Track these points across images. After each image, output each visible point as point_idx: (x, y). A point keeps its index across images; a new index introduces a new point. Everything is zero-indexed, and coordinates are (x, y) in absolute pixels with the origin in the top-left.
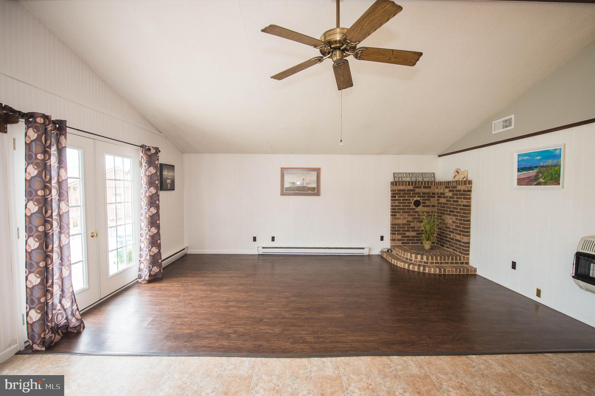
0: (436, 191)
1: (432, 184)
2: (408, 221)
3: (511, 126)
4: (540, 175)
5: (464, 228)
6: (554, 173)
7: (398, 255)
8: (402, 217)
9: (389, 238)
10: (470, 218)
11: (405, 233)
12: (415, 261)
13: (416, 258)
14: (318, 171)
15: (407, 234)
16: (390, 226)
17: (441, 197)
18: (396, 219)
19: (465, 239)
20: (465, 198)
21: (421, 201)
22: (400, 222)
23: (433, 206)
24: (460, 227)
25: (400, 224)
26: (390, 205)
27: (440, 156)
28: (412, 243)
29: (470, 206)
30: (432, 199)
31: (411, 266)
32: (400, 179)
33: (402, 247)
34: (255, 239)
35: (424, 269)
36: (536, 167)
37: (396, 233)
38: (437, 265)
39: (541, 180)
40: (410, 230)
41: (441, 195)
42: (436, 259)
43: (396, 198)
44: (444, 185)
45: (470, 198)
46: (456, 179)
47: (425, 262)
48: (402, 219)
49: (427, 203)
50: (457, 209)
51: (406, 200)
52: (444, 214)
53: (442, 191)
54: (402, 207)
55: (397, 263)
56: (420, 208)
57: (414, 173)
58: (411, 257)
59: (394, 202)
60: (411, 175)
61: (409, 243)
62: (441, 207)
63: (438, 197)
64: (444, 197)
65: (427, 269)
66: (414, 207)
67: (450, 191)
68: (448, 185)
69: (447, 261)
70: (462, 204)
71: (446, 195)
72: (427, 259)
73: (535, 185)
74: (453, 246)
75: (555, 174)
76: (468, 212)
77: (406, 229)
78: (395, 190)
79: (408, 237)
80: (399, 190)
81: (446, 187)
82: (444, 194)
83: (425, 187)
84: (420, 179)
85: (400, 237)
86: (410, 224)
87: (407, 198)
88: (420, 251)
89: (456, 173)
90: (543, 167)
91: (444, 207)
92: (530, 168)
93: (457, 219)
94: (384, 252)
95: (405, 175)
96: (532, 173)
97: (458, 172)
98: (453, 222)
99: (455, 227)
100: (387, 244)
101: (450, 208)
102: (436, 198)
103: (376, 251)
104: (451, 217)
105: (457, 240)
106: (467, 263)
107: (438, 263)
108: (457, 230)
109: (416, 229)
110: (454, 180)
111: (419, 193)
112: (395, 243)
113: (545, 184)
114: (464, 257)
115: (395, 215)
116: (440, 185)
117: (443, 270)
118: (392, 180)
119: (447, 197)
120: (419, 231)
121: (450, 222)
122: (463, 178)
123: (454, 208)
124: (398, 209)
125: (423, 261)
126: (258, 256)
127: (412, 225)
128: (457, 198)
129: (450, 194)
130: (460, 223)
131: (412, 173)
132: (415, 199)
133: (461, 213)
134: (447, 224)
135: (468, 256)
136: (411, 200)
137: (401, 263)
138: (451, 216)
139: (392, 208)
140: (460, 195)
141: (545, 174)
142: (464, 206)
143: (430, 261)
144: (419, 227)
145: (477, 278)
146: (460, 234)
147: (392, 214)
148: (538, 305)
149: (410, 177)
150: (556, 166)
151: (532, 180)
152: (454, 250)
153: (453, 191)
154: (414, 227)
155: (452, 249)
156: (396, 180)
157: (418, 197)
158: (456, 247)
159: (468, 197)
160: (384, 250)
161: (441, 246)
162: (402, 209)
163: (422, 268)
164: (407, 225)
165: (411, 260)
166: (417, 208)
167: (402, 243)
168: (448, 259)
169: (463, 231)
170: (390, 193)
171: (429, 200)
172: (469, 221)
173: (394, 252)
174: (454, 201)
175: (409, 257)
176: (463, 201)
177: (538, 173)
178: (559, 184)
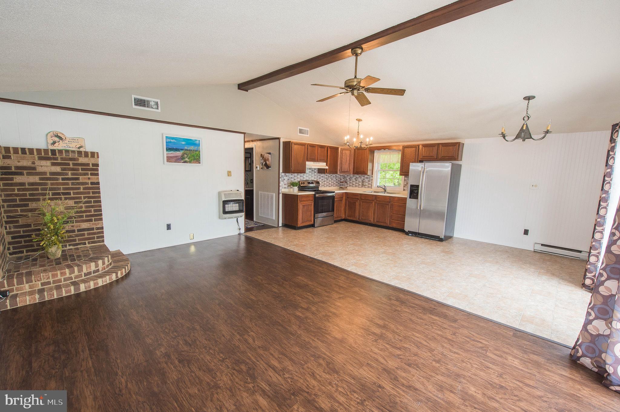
4: (186, 156)
5: (97, 211)
6: (195, 155)
10: (100, 198)
17: (18, 174)
19: (102, 224)
24: (88, 211)
29: (97, 183)
36: (182, 150)
39: (187, 159)
41: (22, 170)
45: (98, 174)
46: (59, 147)
53: (24, 164)
62: (23, 190)
63: (8, 173)
64: (31, 174)
67: (54, 164)
70: (85, 181)
71: (42, 169)
73: (183, 163)
75: (197, 156)
81: (44, 158)
89: (56, 139)
90: (187, 150)
92: (177, 150)
96: (179, 153)
97: (58, 137)
105: (82, 230)
113: (190, 162)
122: (77, 148)
130: (88, 207)
141: (189, 156)
142: (92, 183)
146: (89, 221)
150: (196, 151)
151: (179, 159)
159: (97, 172)
169: (97, 214)
176: (89, 179)
177: (184, 154)
178: (200, 163)
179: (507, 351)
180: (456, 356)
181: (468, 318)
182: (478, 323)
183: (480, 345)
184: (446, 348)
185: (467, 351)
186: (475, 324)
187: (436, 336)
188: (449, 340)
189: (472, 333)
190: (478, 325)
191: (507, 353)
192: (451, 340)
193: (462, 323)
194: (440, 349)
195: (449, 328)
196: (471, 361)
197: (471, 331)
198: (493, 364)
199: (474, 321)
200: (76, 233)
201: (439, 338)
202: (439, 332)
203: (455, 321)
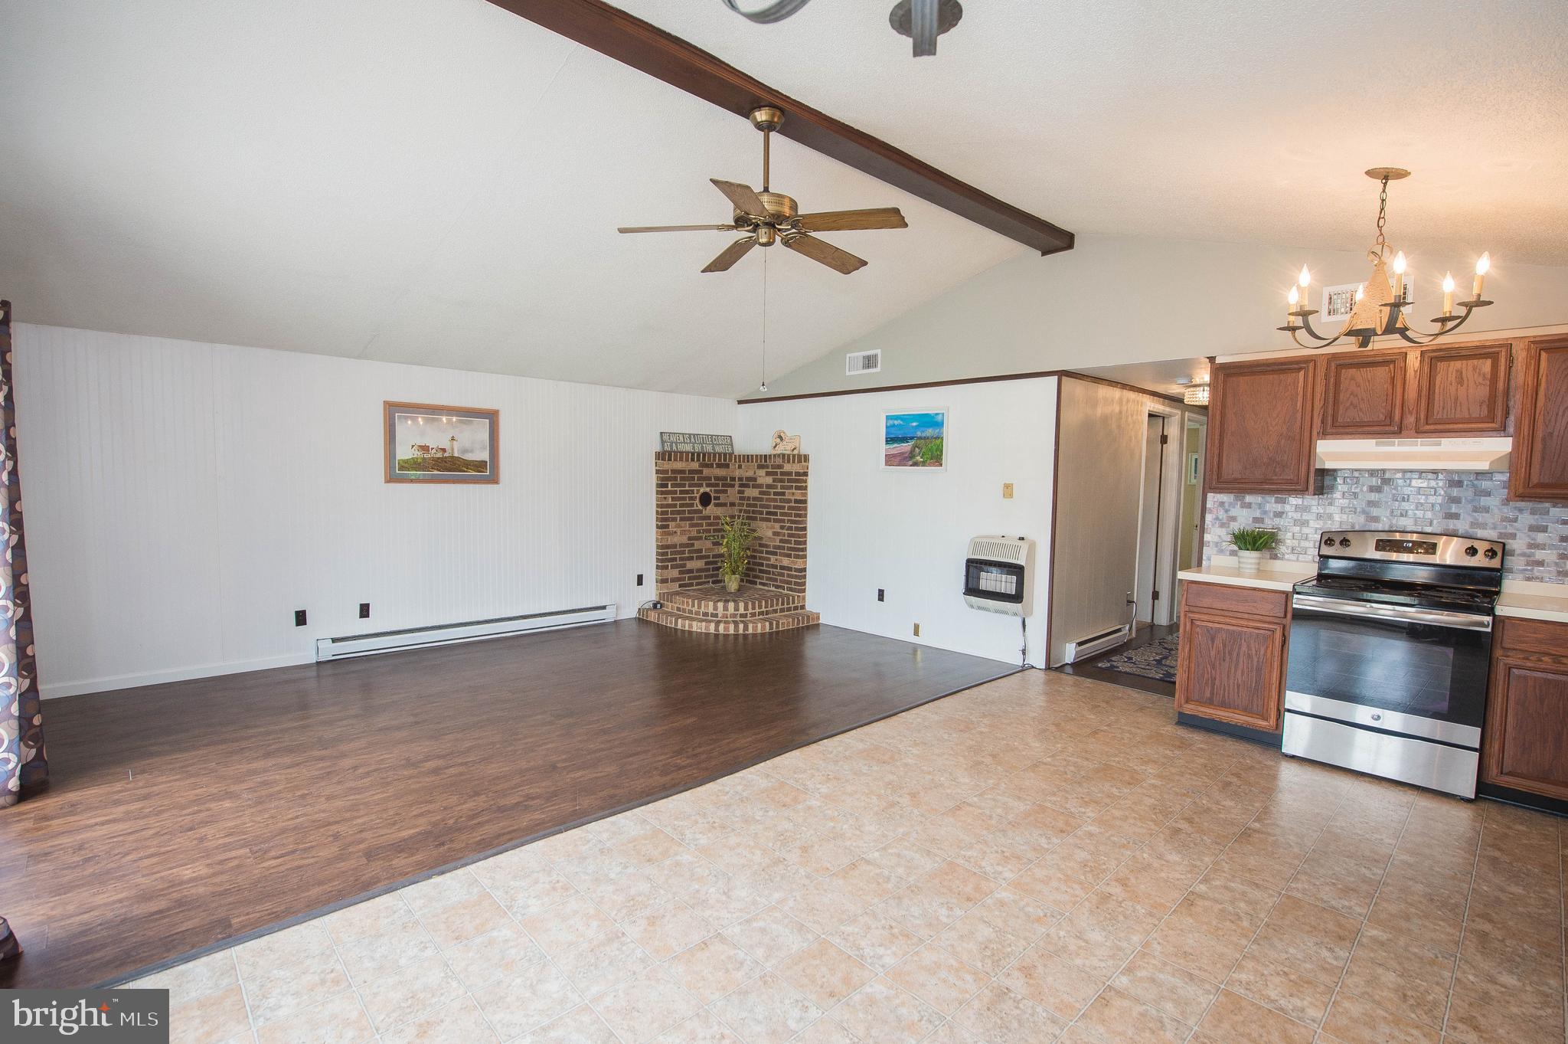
0: (737, 474)
1: (730, 460)
2: (690, 539)
3: (876, 366)
4: (917, 451)
5: (796, 543)
6: (934, 448)
7: (684, 611)
8: (678, 531)
9: (654, 577)
10: (806, 524)
11: (685, 564)
12: (723, 617)
13: (726, 609)
14: (492, 417)
15: (690, 565)
16: (654, 550)
17: (747, 486)
18: (669, 534)
19: (799, 564)
20: (798, 488)
21: (712, 495)
22: (677, 539)
23: (733, 504)
24: (789, 542)
25: (675, 546)
26: (654, 503)
27: (740, 402)
28: (697, 584)
29: (805, 502)
30: (729, 489)
31: (721, 627)
32: (674, 448)
33: (683, 593)
34: (301, 618)
35: (746, 628)
36: (912, 438)
37: (669, 564)
38: (761, 617)
39: (919, 458)
40: (693, 557)
41: (750, 482)
42: (760, 607)
43: (668, 487)
44: (757, 461)
45: (806, 488)
46: (779, 451)
47: (742, 616)
48: (679, 534)
49: (723, 498)
50: (783, 508)
51: (687, 492)
52: (755, 519)
53: (750, 474)
54: (678, 509)
55: (690, 626)
56: (711, 510)
57: (697, 435)
58: (715, 608)
59: (665, 498)
60: (693, 440)
61: (691, 585)
62: (749, 505)
63: (741, 486)
64: (754, 486)
65: (750, 626)
66: (700, 508)
67: (768, 474)
68: (766, 461)
69: (775, 608)
70: (793, 498)
71: (760, 481)
72: (746, 609)
73: (911, 466)
74: (776, 580)
75: (937, 450)
76: (803, 512)
77: (687, 555)
78: (666, 472)
79: (691, 571)
80: (674, 471)
81: (760, 467)
82: (755, 479)
83: (719, 466)
84: (709, 449)
85: (675, 573)
86: (693, 545)
87: (687, 488)
88: (724, 595)
89: (778, 440)
90: (920, 438)
91: (755, 506)
92: (904, 440)
93: (782, 528)
94: (648, 610)
95: (681, 439)
96: (906, 447)
97: (780, 437)
98: (775, 534)
99: (780, 542)
100: (650, 592)
101: (768, 507)
102: (737, 488)
103: (630, 612)
104: (769, 524)
105: (783, 568)
106: (803, 607)
107: (761, 613)
108: (784, 548)
109: (704, 553)
110: (774, 452)
111: (709, 478)
112: (668, 588)
113: (924, 464)
114: (798, 596)
115: (667, 526)
116: (748, 461)
117: (775, 622)
118: (658, 448)
119: (760, 486)
120: (708, 557)
121: (770, 533)
122: (793, 450)
123: (775, 507)
124: (673, 513)
125: (739, 612)
126: (315, 668)
127: (697, 545)
128: (782, 487)
129: (769, 480)
130: (790, 535)
131: (694, 435)
132: (702, 490)
133: (790, 515)
134: (761, 538)
135: (803, 594)
136: (695, 491)
137: (699, 624)
138: (770, 522)
139: (660, 510)
140: (789, 481)
141: (923, 450)
142: (796, 501)
143: (750, 611)
144: (709, 549)
145: (821, 628)
146: (789, 556)
147: (660, 523)
148: (915, 648)
149: (690, 442)
150: (937, 438)
151: (906, 458)
152: (777, 587)
153: (776, 474)
154: (700, 551)
155: (773, 585)
156: (666, 448)
157: (708, 485)
158: (781, 581)
159: (804, 484)
160: (646, 606)
161: (748, 585)
162: (679, 513)
163: (741, 626)
164: (687, 546)
165: (716, 615)
166: (706, 510)
167: (680, 586)
168: (777, 604)
169: (795, 548)
170: (654, 476)
171: (725, 492)
172: (805, 529)
173: (670, 607)
174: (775, 494)
175: (711, 610)
176: (793, 494)
177: (915, 446)
178: (941, 465)
179: (218, 880)
180: (290, 816)
181: (356, 880)
182: (327, 887)
183: (273, 854)
184: (316, 813)
185: (283, 831)
186: (330, 880)
187: (355, 814)
188: (330, 824)
189: (312, 861)
190: (320, 883)
191: (214, 875)
192: (327, 825)
193: (353, 862)
194: (323, 807)
195: (358, 836)
196: (261, 825)
197: (316, 863)
198: (225, 845)
199: (339, 884)
200: (778, 570)
201: (348, 815)
202: (359, 821)
203: (370, 855)
